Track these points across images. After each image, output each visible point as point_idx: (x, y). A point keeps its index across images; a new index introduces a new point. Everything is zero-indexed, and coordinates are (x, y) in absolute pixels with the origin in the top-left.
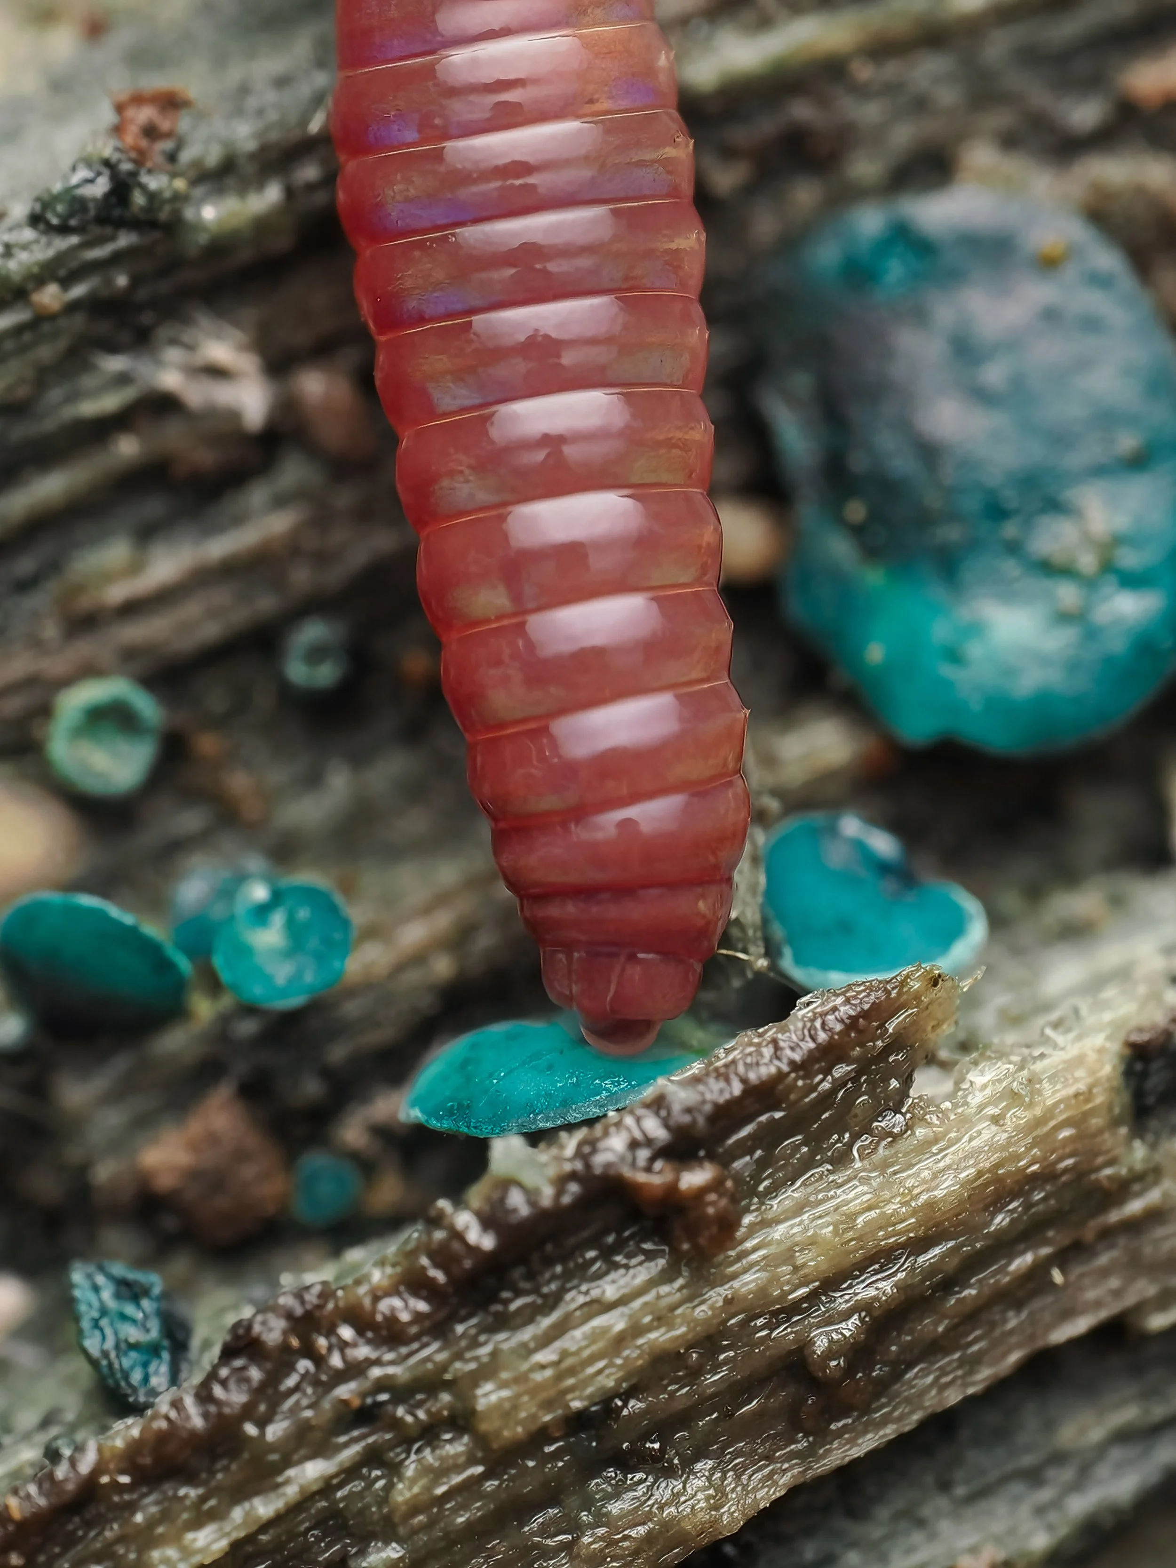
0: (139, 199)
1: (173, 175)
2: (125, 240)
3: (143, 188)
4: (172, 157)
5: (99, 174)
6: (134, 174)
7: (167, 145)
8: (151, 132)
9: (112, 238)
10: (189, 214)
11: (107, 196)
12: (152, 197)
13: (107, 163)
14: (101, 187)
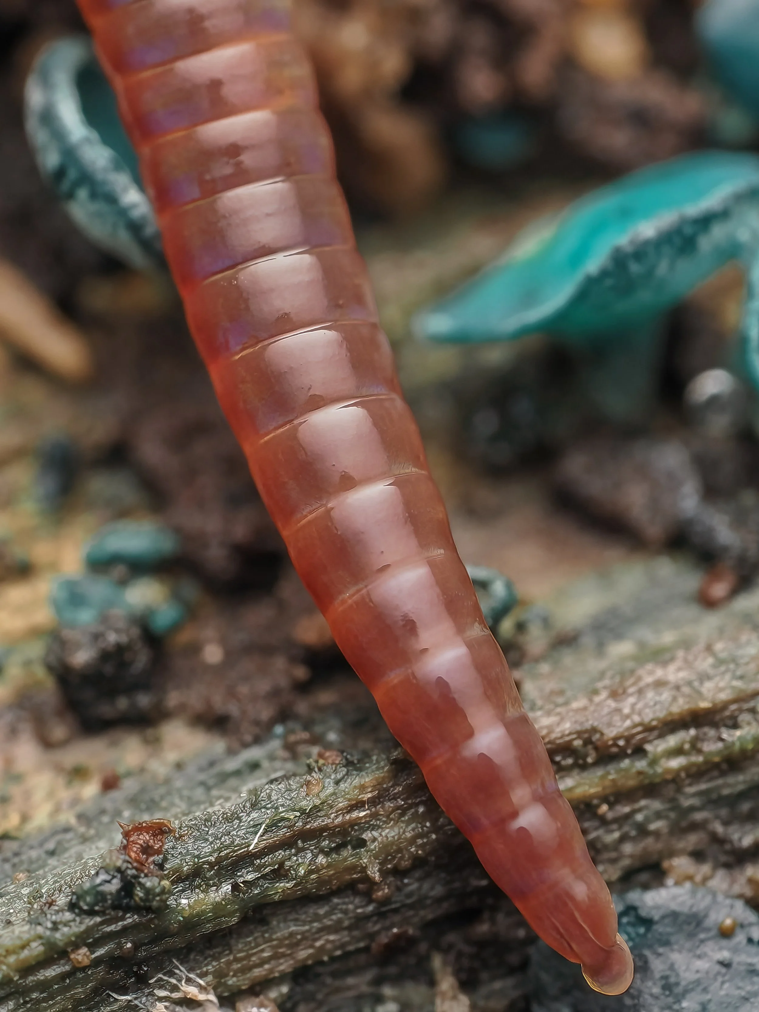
0: (139, 893)
1: (162, 878)
2: (130, 919)
3: (142, 885)
4: (161, 866)
5: (114, 877)
6: (136, 877)
7: (158, 858)
8: (147, 850)
9: (123, 919)
10: (171, 902)
11: (119, 891)
12: (148, 891)
13: (119, 870)
14: (115, 885)
